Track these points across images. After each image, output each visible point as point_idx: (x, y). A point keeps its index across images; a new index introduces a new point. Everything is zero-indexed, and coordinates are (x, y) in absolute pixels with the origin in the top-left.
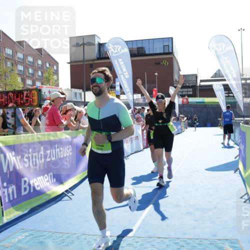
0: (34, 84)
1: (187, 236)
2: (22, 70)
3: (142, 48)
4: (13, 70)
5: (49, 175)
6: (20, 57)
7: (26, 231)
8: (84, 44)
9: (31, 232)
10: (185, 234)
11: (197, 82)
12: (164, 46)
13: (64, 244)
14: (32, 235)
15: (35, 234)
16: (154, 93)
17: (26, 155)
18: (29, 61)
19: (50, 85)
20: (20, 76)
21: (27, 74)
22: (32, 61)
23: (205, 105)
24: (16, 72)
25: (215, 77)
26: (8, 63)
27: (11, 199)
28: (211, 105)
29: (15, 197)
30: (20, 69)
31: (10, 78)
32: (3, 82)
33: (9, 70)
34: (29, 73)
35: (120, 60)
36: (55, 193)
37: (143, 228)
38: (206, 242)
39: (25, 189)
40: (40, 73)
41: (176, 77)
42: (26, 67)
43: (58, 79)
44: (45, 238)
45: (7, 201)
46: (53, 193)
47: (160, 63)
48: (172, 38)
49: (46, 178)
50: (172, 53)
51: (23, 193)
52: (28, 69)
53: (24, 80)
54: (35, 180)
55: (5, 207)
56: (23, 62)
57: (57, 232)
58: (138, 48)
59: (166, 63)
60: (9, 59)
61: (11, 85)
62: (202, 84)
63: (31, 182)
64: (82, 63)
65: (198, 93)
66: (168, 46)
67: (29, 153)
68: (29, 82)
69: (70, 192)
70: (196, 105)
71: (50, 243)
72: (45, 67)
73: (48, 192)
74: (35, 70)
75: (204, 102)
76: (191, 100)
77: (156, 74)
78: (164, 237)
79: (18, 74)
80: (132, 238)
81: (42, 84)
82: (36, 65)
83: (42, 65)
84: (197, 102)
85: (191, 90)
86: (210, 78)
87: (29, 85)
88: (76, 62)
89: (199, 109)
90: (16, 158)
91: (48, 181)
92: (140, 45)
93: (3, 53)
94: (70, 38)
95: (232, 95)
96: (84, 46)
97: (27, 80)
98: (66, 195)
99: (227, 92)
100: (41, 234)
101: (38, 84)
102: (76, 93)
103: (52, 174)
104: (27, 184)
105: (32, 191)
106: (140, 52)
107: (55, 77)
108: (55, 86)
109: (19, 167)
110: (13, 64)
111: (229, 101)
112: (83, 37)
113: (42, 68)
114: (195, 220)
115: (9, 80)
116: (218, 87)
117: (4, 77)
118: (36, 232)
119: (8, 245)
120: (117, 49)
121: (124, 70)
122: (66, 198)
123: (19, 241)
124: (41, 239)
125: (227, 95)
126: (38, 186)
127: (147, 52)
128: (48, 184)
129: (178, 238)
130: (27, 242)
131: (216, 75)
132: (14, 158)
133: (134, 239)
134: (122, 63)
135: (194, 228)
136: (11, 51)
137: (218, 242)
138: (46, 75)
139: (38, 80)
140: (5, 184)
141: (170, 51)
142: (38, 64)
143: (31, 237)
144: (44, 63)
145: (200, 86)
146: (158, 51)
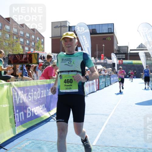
0: (29, 50)
1: (129, 146)
2: (23, 41)
3: (95, 29)
4: (17, 41)
5: (43, 105)
6: (22, 33)
7: (30, 140)
8: (61, 27)
9: (33, 141)
10: (128, 145)
11: (128, 50)
12: (108, 28)
13: (54, 148)
14: (33, 142)
15: (35, 142)
16: (102, 57)
17: (30, 94)
18: (27, 36)
19: (39, 51)
20: (21, 45)
21: (26, 44)
22: (29, 36)
23: (133, 65)
24: (19, 42)
25: (139, 48)
26: (15, 37)
27: (21, 120)
28: (137, 65)
29: (23, 119)
30: (22, 41)
31: (15, 46)
32: (11, 48)
33: (15, 41)
34: (27, 43)
35: (84, 36)
36: (46, 116)
37: (101, 140)
38: (141, 150)
39: (29, 114)
40: (33, 44)
41: (115, 48)
42: (25, 40)
43: (44, 47)
44: (41, 145)
45: (18, 121)
46: (45, 117)
47: (106, 39)
48: (113, 24)
49: (41, 107)
50: (113, 33)
51: (28, 117)
52: (26, 41)
53: (23, 47)
54: (34, 108)
55: (17, 125)
56: (23, 36)
57: (48, 141)
58: (93, 29)
59: (110, 39)
60: (15, 35)
61: (16, 50)
62: (131, 52)
63: (33, 110)
64: (60, 38)
65: (128, 57)
66: (111, 28)
67: (31, 92)
68: (27, 49)
69: (54, 116)
70: (127, 65)
71: (45, 148)
72: (36, 40)
73: (42, 116)
74: (30, 42)
75: (132, 63)
76: (124, 61)
77: (103, 45)
78: (114, 146)
79: (20, 44)
80: (96, 146)
81: (34, 50)
82: (31, 39)
83: (34, 39)
84: (128, 63)
85: (124, 55)
86: (136, 49)
87: (27, 50)
88: (55, 37)
89: (129, 67)
90: (24, 95)
91: (42, 109)
92: (94, 28)
93: (11, 31)
94: (52, 23)
95: (149, 59)
96: (61, 28)
97: (25, 48)
98: (52, 118)
99: (146, 57)
100: (39, 142)
101: (32, 50)
102: (55, 56)
103: (44, 105)
104: (30, 111)
105: (33, 115)
106: (94, 32)
107: (42, 46)
108: (42, 51)
109: (26, 101)
110: (17, 37)
111: (148, 62)
112: (60, 22)
113: (34, 40)
114: (133, 136)
115: (15, 47)
116: (142, 54)
117: (12, 45)
118: (35, 141)
119: (19, 148)
120: (82, 30)
121: (86, 42)
122: (52, 120)
123: (26, 146)
124: (39, 145)
125: (146, 59)
126: (36, 112)
127: (98, 32)
128: (42, 111)
129: (124, 147)
130: (31, 147)
131: (139, 47)
132: (23, 95)
133: (96, 147)
134: (85, 38)
135: (133, 141)
136: (16, 30)
137: (149, 150)
138: (37, 44)
139: (32, 47)
140: (17, 111)
141: (112, 31)
142: (32, 38)
143: (33, 143)
144: (36, 37)
145: (130, 53)
146: (105, 32)
